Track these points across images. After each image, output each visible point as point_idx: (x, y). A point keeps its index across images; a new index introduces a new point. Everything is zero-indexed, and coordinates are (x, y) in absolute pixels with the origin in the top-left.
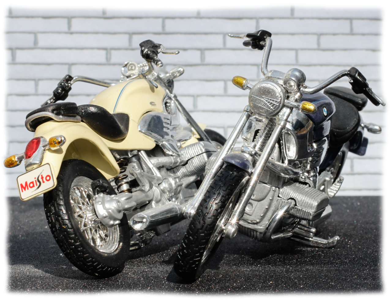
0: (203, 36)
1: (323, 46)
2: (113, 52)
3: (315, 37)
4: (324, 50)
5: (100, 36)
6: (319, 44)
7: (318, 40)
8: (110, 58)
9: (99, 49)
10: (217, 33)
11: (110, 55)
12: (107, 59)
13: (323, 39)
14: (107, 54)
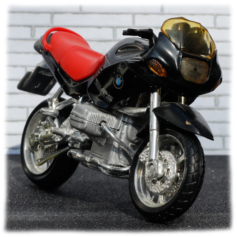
0: (115, 16)
1: (219, 25)
2: (37, 29)
3: (212, 18)
4: (220, 29)
5: (26, 15)
6: (215, 23)
7: (215, 20)
8: (35, 35)
9: (25, 26)
10: (127, 14)
11: (35, 31)
12: (31, 35)
13: (219, 19)
14: (31, 31)
